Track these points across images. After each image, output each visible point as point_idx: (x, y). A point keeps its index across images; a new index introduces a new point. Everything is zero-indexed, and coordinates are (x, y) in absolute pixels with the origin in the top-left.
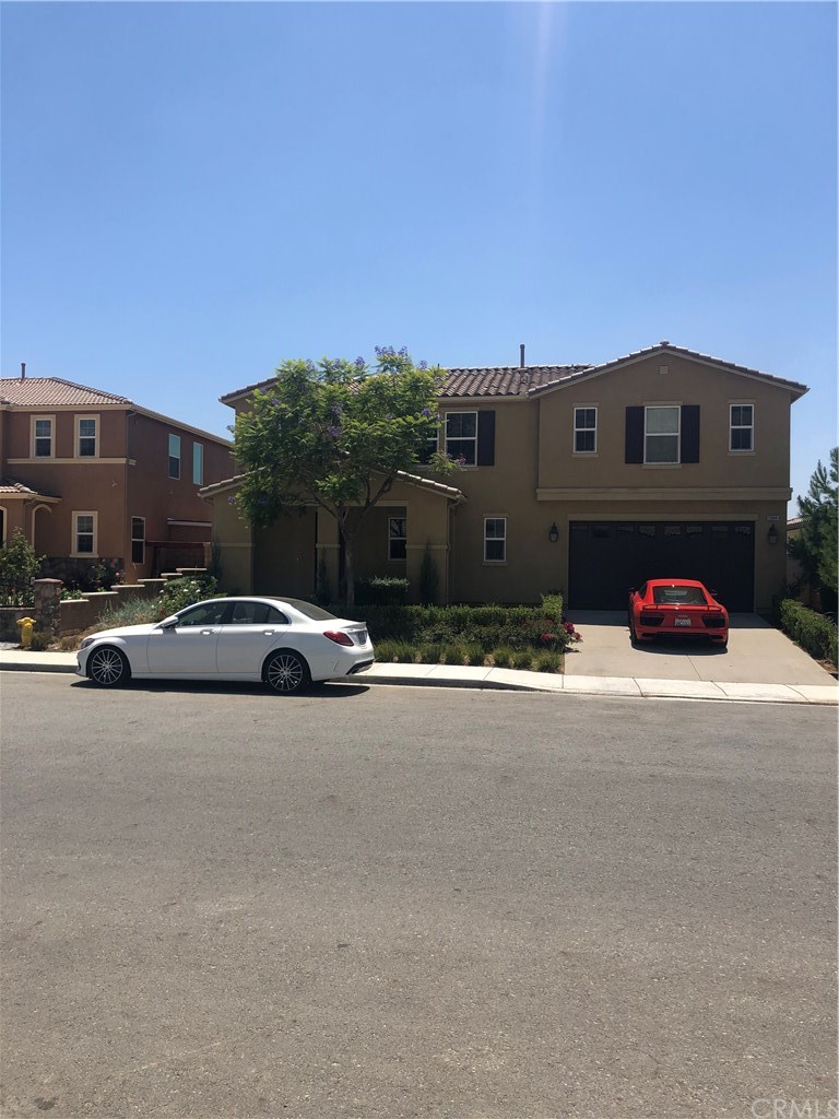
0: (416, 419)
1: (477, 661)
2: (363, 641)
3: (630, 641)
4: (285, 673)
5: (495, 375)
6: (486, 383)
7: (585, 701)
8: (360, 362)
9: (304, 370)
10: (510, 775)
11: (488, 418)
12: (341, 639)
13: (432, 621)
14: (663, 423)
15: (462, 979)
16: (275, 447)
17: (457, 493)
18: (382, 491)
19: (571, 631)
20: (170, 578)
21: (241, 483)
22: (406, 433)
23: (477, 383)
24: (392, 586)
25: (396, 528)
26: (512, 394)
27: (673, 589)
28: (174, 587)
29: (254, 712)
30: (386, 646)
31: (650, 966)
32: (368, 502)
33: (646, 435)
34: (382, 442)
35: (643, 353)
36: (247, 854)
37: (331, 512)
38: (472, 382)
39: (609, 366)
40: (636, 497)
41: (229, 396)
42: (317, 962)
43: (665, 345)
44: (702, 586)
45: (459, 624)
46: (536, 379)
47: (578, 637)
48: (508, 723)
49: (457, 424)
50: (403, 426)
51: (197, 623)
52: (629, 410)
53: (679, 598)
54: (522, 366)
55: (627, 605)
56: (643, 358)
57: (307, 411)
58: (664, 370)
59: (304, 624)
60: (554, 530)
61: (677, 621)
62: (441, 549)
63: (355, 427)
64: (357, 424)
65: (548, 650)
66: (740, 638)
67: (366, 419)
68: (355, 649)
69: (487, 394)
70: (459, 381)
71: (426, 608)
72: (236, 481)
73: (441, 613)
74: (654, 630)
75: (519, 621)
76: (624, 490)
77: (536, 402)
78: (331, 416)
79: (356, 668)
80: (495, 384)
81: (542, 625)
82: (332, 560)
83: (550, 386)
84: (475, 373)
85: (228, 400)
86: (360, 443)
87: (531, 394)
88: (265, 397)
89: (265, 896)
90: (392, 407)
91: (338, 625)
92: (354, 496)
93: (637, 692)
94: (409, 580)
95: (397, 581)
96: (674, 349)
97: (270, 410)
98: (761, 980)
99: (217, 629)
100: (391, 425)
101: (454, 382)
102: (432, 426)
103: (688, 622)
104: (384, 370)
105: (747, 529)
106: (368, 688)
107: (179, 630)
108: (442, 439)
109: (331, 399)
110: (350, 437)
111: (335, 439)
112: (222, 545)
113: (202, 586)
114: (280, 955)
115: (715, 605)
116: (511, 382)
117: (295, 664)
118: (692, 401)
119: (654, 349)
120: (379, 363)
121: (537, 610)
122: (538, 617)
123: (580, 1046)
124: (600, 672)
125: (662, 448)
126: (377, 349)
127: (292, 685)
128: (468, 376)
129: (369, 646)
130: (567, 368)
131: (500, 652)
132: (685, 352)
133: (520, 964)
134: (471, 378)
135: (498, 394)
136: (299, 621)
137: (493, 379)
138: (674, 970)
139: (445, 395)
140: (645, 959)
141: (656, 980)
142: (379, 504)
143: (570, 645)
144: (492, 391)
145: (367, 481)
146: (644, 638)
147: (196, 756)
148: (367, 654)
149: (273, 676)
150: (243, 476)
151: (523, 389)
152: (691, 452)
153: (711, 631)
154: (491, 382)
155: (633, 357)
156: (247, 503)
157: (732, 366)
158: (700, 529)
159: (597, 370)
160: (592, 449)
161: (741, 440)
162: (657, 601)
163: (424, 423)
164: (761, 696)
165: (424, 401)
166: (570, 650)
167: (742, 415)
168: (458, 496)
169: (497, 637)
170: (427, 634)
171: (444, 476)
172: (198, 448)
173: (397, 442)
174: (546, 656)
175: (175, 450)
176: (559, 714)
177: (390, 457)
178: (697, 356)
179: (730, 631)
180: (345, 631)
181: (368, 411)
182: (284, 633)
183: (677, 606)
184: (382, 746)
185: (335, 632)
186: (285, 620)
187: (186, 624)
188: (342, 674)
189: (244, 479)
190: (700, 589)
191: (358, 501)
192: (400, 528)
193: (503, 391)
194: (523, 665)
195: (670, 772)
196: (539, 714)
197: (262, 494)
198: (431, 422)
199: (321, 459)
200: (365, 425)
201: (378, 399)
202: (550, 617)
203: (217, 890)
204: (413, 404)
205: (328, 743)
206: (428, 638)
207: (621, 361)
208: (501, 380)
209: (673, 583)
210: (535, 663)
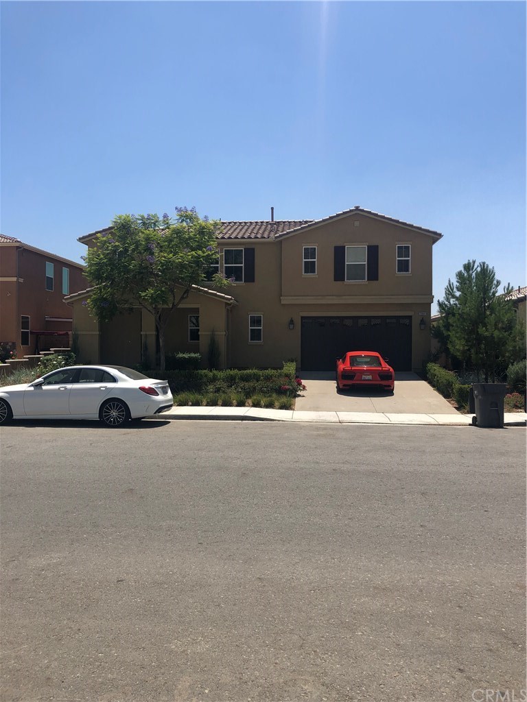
0: (204, 252)
1: (241, 404)
2: (165, 393)
3: (336, 389)
4: (114, 414)
5: (256, 226)
6: (249, 231)
7: (304, 426)
8: (165, 216)
9: (129, 221)
10: (247, 472)
11: (250, 252)
12: (151, 391)
13: (214, 379)
14: (356, 256)
15: (192, 597)
16: (112, 270)
17: (231, 299)
18: (182, 298)
19: (300, 384)
20: (45, 355)
21: (91, 294)
22: (197, 261)
23: (244, 231)
24: (190, 358)
25: (194, 321)
26: (265, 238)
27: (363, 357)
28: (47, 360)
29: (91, 439)
30: (183, 396)
31: (311, 583)
32: (173, 304)
33: (346, 263)
34: (182, 266)
35: (344, 213)
36: (69, 527)
37: (149, 311)
38: (241, 230)
39: (324, 221)
40: (341, 302)
41: (84, 238)
42: (101, 591)
43: (357, 208)
44: (379, 355)
45: (231, 381)
46: (280, 229)
47: (304, 388)
48: (254, 441)
49: (231, 256)
50: (196, 257)
51: (56, 383)
52: (336, 248)
53: (366, 363)
54: (272, 221)
55: (335, 368)
56: (345, 216)
57: (133, 247)
58: (357, 224)
59: (126, 382)
60: (292, 322)
61: (363, 376)
62: (221, 335)
63: (164, 257)
64: (166, 255)
65: (285, 395)
66: (401, 387)
67: (171, 252)
68: (160, 398)
69: (249, 238)
70: (233, 229)
71: (211, 371)
72: (88, 292)
73: (220, 374)
74: (349, 382)
75: (268, 378)
76: (334, 297)
77: (279, 243)
78: (149, 250)
79: (161, 410)
80: (255, 231)
81: (282, 381)
82: (152, 341)
83: (288, 233)
84: (243, 224)
85: (83, 240)
86: (167, 267)
87: (276, 238)
88: (104, 239)
89: (76, 552)
90: (188, 246)
91: (149, 383)
92: (165, 302)
93: (337, 420)
94: (201, 354)
95: (193, 355)
96: (363, 211)
97: (108, 247)
98: (375, 588)
99: (69, 386)
100: (186, 256)
101: (229, 230)
102: (214, 257)
103: (370, 377)
104: (182, 222)
105: (407, 321)
106: (169, 422)
107: (44, 387)
108: (222, 266)
109: (148, 239)
110: (161, 262)
111: (151, 264)
112: (79, 333)
113: (66, 360)
114: (78, 589)
115: (386, 367)
116: (265, 231)
117: (121, 408)
118: (374, 243)
119: (351, 211)
120: (178, 217)
121: (279, 371)
122: (280, 375)
123: (259, 633)
124: (316, 409)
125: (356, 271)
126: (176, 208)
127: (118, 422)
128: (239, 226)
129: (170, 395)
130: (300, 222)
131: (255, 397)
132: (370, 213)
133: (230, 587)
134: (240, 227)
135: (256, 238)
136: (124, 380)
137: (254, 228)
138: (325, 585)
139: (223, 238)
140: (309, 579)
141: (313, 592)
142: (180, 306)
143: (299, 393)
144: (253, 236)
145: (173, 291)
146: (345, 387)
147: (48, 467)
148: (169, 401)
149: (106, 416)
150: (93, 289)
151: (272, 235)
152: (373, 274)
153: (384, 383)
154: (253, 230)
155: (338, 215)
156: (95, 306)
157: (397, 221)
158: (378, 321)
159: (316, 223)
160: (314, 272)
161: (403, 266)
162: (352, 364)
163: (208, 255)
164: (411, 421)
165: (208, 241)
166: (299, 396)
167: (403, 251)
168: (231, 301)
169: (255, 388)
170: (211, 388)
171: (221, 289)
172: (65, 271)
173: (191, 267)
174: (284, 399)
175: (50, 271)
176: (286, 434)
177: (187, 276)
178: (376, 215)
179: (396, 382)
180: (153, 386)
181: (172, 247)
182: (113, 388)
183: (365, 367)
184: (171, 458)
185: (147, 387)
186: (114, 380)
187: (49, 383)
188: (151, 413)
189: (92, 290)
190: (378, 357)
191: (168, 305)
192: (197, 321)
193: (259, 236)
194: (270, 405)
195: (345, 467)
196: (274, 435)
197: (104, 300)
198: (212, 255)
199: (142, 277)
200: (171, 255)
201: (178, 239)
202: (287, 376)
203: (45, 550)
204: (202, 243)
205: (135, 457)
206: (211, 390)
207: (331, 218)
208: (260, 228)
209: (363, 354)
210: (277, 404)
